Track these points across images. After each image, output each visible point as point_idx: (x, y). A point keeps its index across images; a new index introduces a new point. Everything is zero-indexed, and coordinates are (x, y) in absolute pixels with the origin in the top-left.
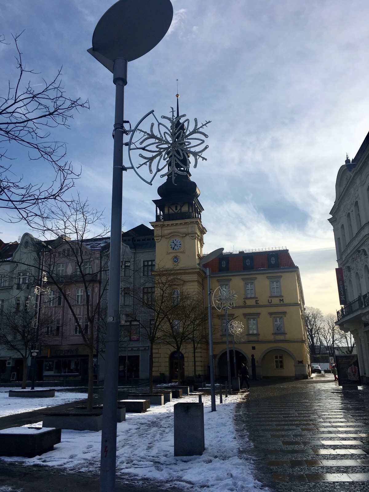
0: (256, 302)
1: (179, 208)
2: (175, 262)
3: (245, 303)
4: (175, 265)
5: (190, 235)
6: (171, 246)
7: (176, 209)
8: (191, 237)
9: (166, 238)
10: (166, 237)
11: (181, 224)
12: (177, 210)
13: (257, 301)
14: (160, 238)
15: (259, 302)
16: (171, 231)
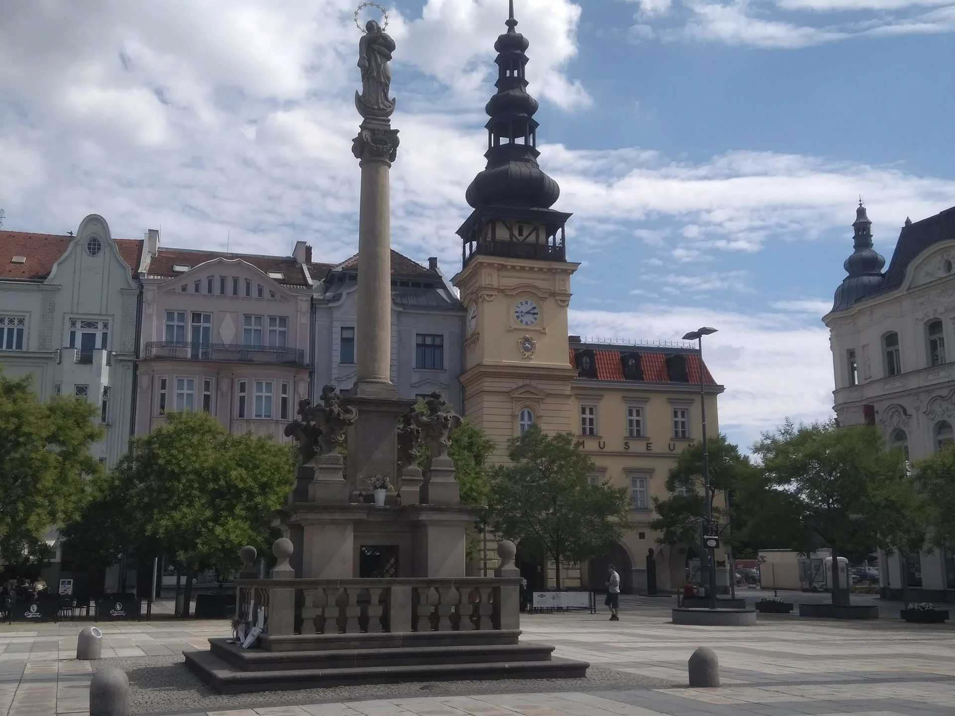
0: (647, 447)
1: (525, 233)
2: (527, 350)
3: (627, 447)
4: (526, 356)
5: (558, 298)
6: (517, 314)
7: (521, 234)
8: (559, 302)
9: (506, 295)
10: (507, 293)
11: (541, 269)
12: (522, 236)
13: (649, 445)
14: (495, 293)
15: (653, 447)
16: (518, 281)
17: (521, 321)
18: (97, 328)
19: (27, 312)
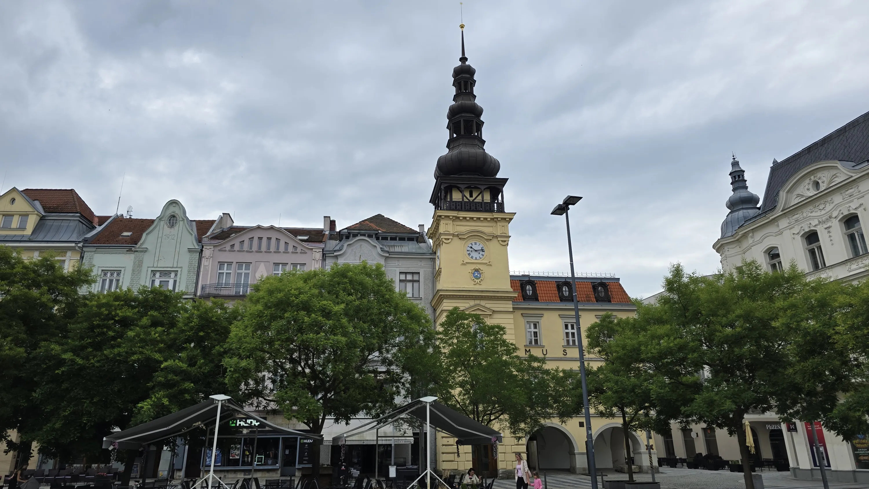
1: (474, 195)
2: (477, 278)
3: (565, 354)
4: (476, 282)
5: (499, 239)
6: (468, 252)
8: (500, 242)
10: (460, 237)
11: (486, 219)
12: (472, 197)
14: (451, 237)
16: (468, 228)
17: (472, 257)
18: (170, 277)
19: (124, 267)
